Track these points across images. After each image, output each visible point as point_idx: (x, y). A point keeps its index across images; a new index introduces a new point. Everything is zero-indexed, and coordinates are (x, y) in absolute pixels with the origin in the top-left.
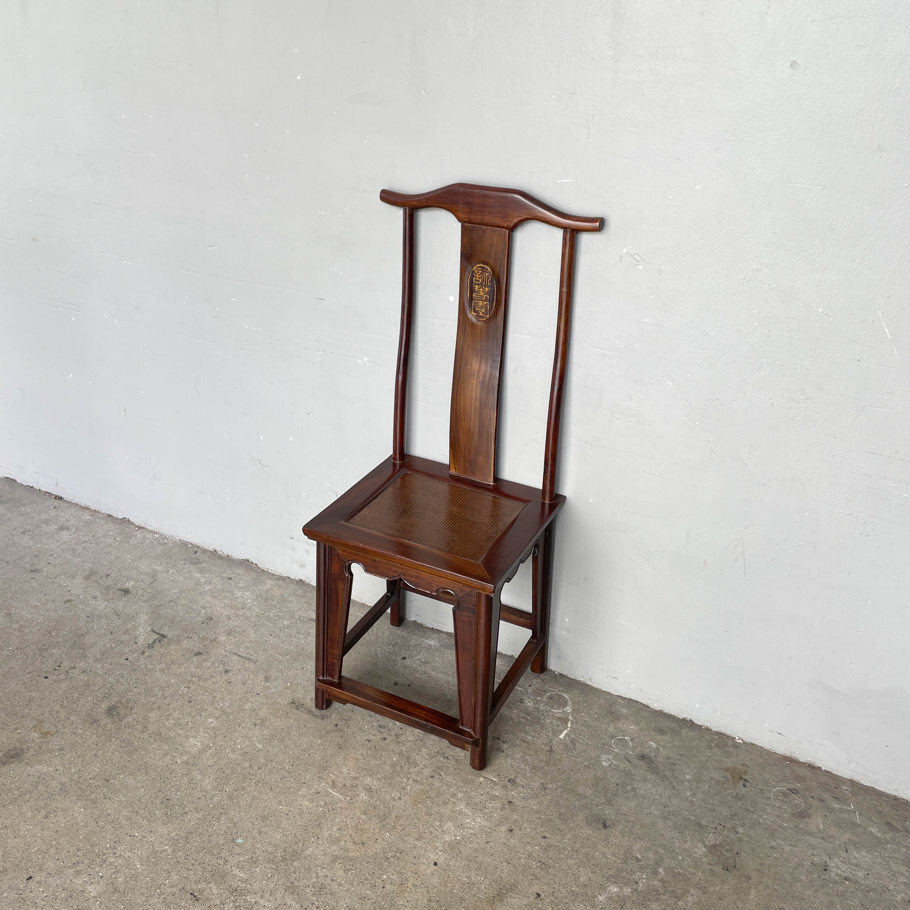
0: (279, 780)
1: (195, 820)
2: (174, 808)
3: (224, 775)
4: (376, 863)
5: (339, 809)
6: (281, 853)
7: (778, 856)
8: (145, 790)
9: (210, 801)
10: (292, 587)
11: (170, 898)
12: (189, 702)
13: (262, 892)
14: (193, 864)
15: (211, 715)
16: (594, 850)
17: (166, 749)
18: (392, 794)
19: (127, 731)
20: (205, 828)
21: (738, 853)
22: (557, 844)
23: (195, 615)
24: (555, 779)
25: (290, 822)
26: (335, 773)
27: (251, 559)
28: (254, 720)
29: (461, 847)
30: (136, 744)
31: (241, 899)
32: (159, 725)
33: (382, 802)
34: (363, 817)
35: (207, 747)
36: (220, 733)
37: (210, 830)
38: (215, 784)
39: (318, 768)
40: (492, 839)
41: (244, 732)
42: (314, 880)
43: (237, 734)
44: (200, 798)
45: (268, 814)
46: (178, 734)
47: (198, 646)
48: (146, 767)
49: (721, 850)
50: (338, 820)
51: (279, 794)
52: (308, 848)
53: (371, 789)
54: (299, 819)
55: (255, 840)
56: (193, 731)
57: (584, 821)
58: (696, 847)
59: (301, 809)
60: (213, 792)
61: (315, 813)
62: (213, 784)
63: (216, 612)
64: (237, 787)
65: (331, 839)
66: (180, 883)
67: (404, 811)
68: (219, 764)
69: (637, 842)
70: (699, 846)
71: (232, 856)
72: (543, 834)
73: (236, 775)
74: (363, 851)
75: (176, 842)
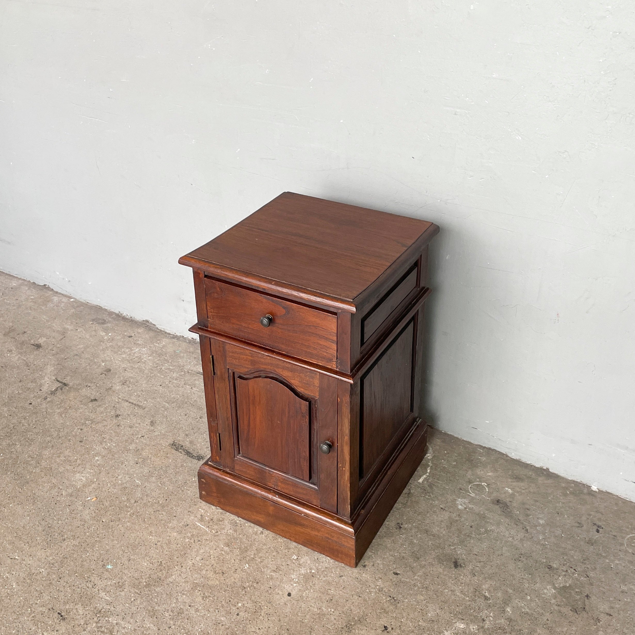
0: (152, 512)
1: (71, 547)
2: (54, 535)
3: (103, 507)
4: (233, 591)
5: (204, 541)
6: (146, 579)
7: (629, 600)
8: (30, 518)
9: (87, 530)
10: (184, 345)
11: (39, 617)
12: (80, 442)
13: (123, 614)
14: (64, 586)
15: (98, 454)
16: (443, 587)
17: (54, 482)
18: (255, 529)
19: (22, 466)
20: (79, 553)
21: (587, 596)
22: (408, 580)
23: (96, 367)
24: (411, 519)
25: (157, 551)
26: (204, 508)
27: (151, 320)
28: (136, 459)
29: (315, 579)
30: (28, 477)
31: (103, 620)
32: (51, 461)
33: (245, 536)
34: (226, 549)
35: (91, 482)
36: (105, 469)
37: (84, 556)
38: (94, 515)
39: (189, 503)
40: (346, 573)
41: (126, 469)
42: (174, 605)
43: (119, 471)
44: (78, 527)
45: (139, 544)
46: (67, 469)
47: (95, 394)
48: (34, 498)
49: (570, 593)
50: (202, 551)
51: (151, 525)
52: (172, 575)
53: (236, 523)
54: (166, 549)
55: (123, 567)
56: (80, 467)
57: (435, 559)
58: (546, 588)
59: (169, 539)
60: (92, 522)
61: (181, 544)
62: (91, 515)
63: (115, 365)
64: (113, 518)
65: (193, 567)
66: (50, 603)
67: (264, 544)
68: (100, 496)
69: (487, 581)
70: (548, 587)
71: (100, 580)
72: (395, 571)
73: (114, 507)
74: (222, 580)
75: (52, 566)
